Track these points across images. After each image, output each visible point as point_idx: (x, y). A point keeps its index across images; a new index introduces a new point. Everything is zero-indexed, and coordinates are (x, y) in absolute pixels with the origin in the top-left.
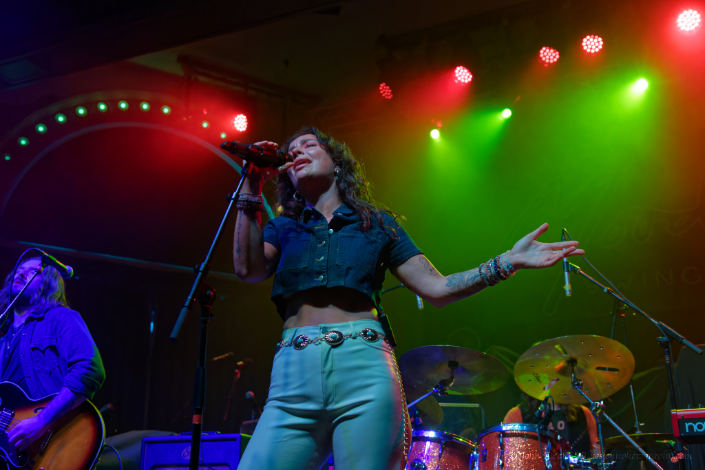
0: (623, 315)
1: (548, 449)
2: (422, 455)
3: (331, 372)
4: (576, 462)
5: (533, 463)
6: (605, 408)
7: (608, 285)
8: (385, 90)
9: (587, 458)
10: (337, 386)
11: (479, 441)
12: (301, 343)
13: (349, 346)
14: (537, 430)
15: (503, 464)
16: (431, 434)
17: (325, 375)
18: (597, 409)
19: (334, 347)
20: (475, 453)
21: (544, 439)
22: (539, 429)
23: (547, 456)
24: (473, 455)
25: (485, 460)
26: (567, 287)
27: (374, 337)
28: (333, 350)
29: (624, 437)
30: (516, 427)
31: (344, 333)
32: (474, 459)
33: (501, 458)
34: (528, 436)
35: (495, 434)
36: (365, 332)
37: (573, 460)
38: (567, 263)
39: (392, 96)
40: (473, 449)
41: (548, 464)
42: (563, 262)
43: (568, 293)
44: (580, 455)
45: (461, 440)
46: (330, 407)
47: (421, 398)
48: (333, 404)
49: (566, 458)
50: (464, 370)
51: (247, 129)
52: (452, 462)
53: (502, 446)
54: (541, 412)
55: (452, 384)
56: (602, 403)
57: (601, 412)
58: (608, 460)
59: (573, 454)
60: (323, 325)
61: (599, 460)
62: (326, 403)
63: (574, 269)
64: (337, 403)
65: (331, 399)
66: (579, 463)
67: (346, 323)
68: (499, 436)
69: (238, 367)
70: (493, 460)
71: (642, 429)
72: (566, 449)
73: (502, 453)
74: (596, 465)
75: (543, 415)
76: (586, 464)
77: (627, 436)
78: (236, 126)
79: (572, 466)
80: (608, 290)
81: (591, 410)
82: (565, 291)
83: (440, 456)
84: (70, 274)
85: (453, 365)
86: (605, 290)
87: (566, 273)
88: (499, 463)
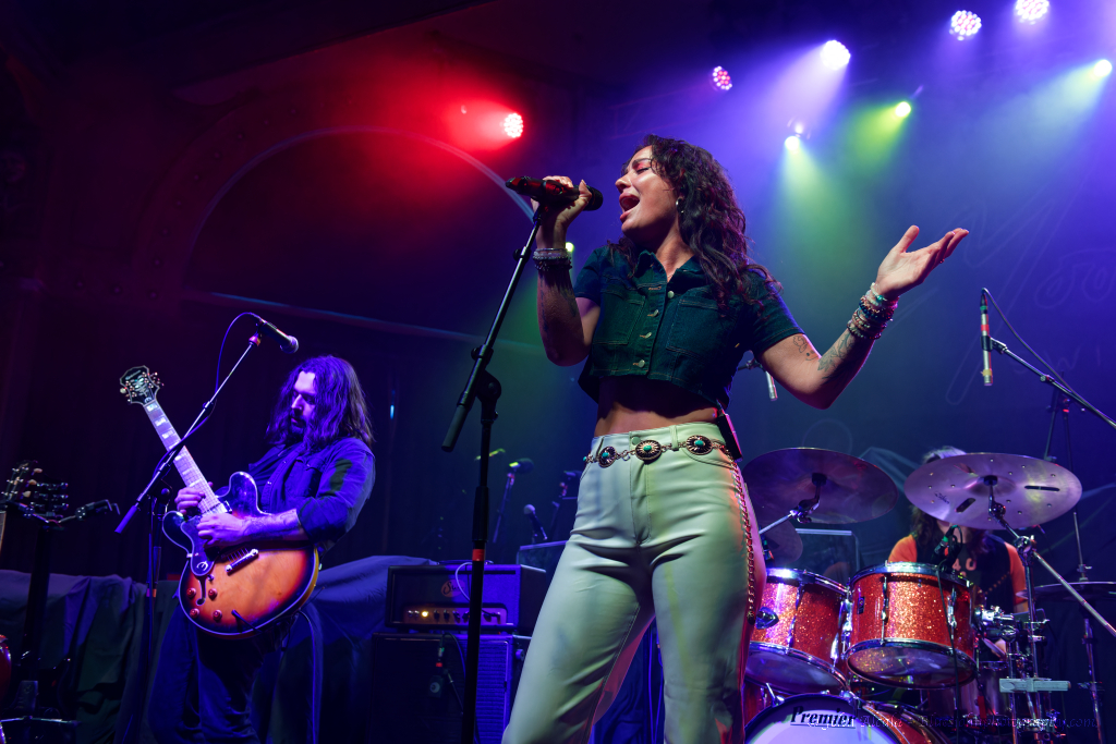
0: (1066, 411)
1: (952, 599)
2: (772, 602)
3: (643, 497)
4: (992, 619)
5: (930, 618)
6: (1036, 546)
7: (1046, 371)
8: (720, 77)
9: (1007, 613)
10: (651, 516)
11: (853, 585)
12: (607, 457)
13: (668, 460)
14: (937, 573)
15: (887, 620)
16: (786, 573)
17: (636, 501)
18: (1025, 546)
19: (647, 462)
20: (847, 601)
21: (947, 585)
22: (940, 572)
23: (950, 611)
24: (845, 604)
25: (861, 612)
26: (987, 372)
27: (704, 447)
28: (646, 466)
29: (1063, 586)
30: (907, 568)
31: (662, 443)
32: (845, 610)
33: (885, 609)
34: (923, 581)
35: (877, 577)
36: (692, 442)
37: (988, 616)
38: (988, 338)
39: (731, 85)
40: (845, 596)
41: (952, 620)
42: (982, 337)
43: (987, 381)
44: (997, 609)
45: (827, 582)
46: (645, 544)
47: (773, 525)
48: (648, 540)
49: (978, 613)
50: (835, 486)
51: (523, 134)
52: (814, 612)
53: (887, 593)
54: (943, 549)
55: (817, 505)
56: (1032, 537)
57: (1031, 550)
58: (1037, 617)
59: (988, 609)
60: (634, 433)
61: (1025, 616)
62: (640, 538)
63: (998, 348)
64: (653, 538)
65: (645, 534)
66: (995, 620)
67: (666, 429)
68: (883, 581)
69: (512, 469)
70: (872, 610)
71: (1087, 573)
72: (978, 601)
73: (886, 603)
74: (1021, 623)
75: (946, 551)
76: (1005, 622)
77: (1067, 585)
78: (506, 130)
79: (985, 623)
80: (1047, 379)
81: (1016, 547)
82: (982, 378)
83: (797, 604)
84: (294, 348)
85: (819, 479)
86: (1043, 378)
87: (986, 353)
88: (881, 616)
